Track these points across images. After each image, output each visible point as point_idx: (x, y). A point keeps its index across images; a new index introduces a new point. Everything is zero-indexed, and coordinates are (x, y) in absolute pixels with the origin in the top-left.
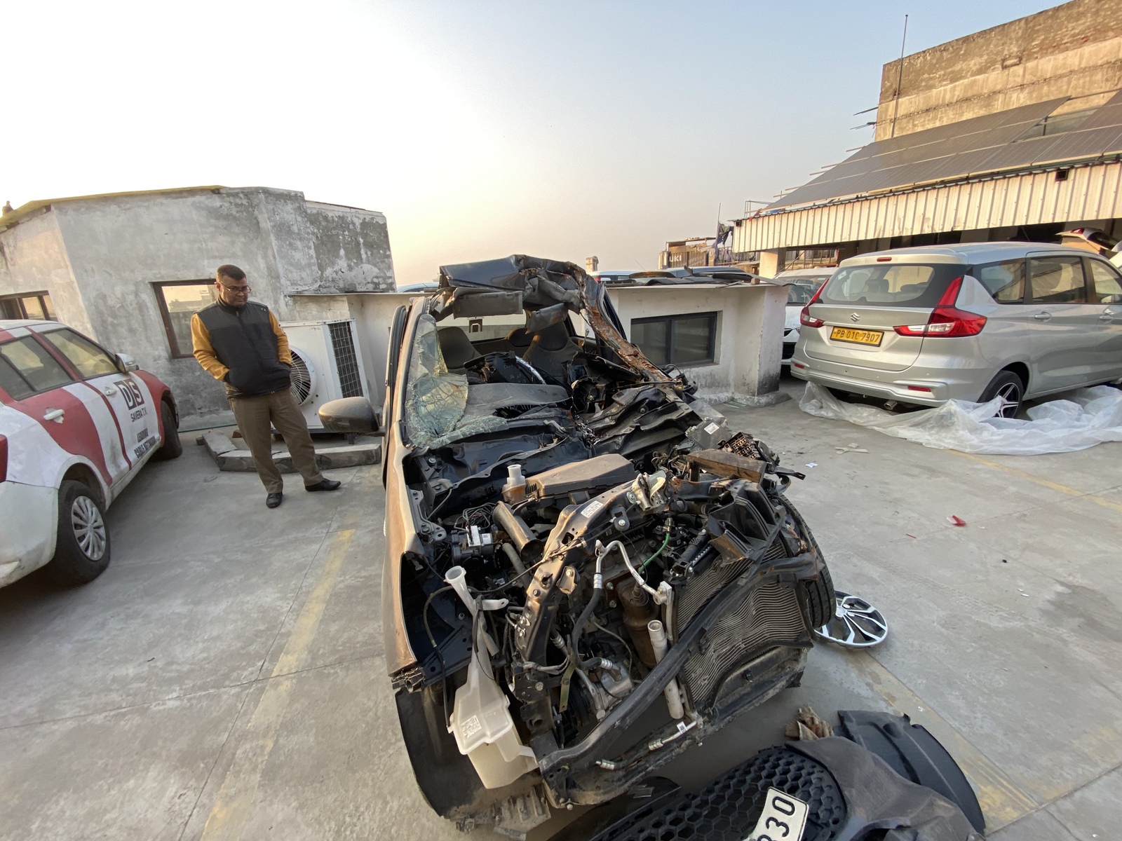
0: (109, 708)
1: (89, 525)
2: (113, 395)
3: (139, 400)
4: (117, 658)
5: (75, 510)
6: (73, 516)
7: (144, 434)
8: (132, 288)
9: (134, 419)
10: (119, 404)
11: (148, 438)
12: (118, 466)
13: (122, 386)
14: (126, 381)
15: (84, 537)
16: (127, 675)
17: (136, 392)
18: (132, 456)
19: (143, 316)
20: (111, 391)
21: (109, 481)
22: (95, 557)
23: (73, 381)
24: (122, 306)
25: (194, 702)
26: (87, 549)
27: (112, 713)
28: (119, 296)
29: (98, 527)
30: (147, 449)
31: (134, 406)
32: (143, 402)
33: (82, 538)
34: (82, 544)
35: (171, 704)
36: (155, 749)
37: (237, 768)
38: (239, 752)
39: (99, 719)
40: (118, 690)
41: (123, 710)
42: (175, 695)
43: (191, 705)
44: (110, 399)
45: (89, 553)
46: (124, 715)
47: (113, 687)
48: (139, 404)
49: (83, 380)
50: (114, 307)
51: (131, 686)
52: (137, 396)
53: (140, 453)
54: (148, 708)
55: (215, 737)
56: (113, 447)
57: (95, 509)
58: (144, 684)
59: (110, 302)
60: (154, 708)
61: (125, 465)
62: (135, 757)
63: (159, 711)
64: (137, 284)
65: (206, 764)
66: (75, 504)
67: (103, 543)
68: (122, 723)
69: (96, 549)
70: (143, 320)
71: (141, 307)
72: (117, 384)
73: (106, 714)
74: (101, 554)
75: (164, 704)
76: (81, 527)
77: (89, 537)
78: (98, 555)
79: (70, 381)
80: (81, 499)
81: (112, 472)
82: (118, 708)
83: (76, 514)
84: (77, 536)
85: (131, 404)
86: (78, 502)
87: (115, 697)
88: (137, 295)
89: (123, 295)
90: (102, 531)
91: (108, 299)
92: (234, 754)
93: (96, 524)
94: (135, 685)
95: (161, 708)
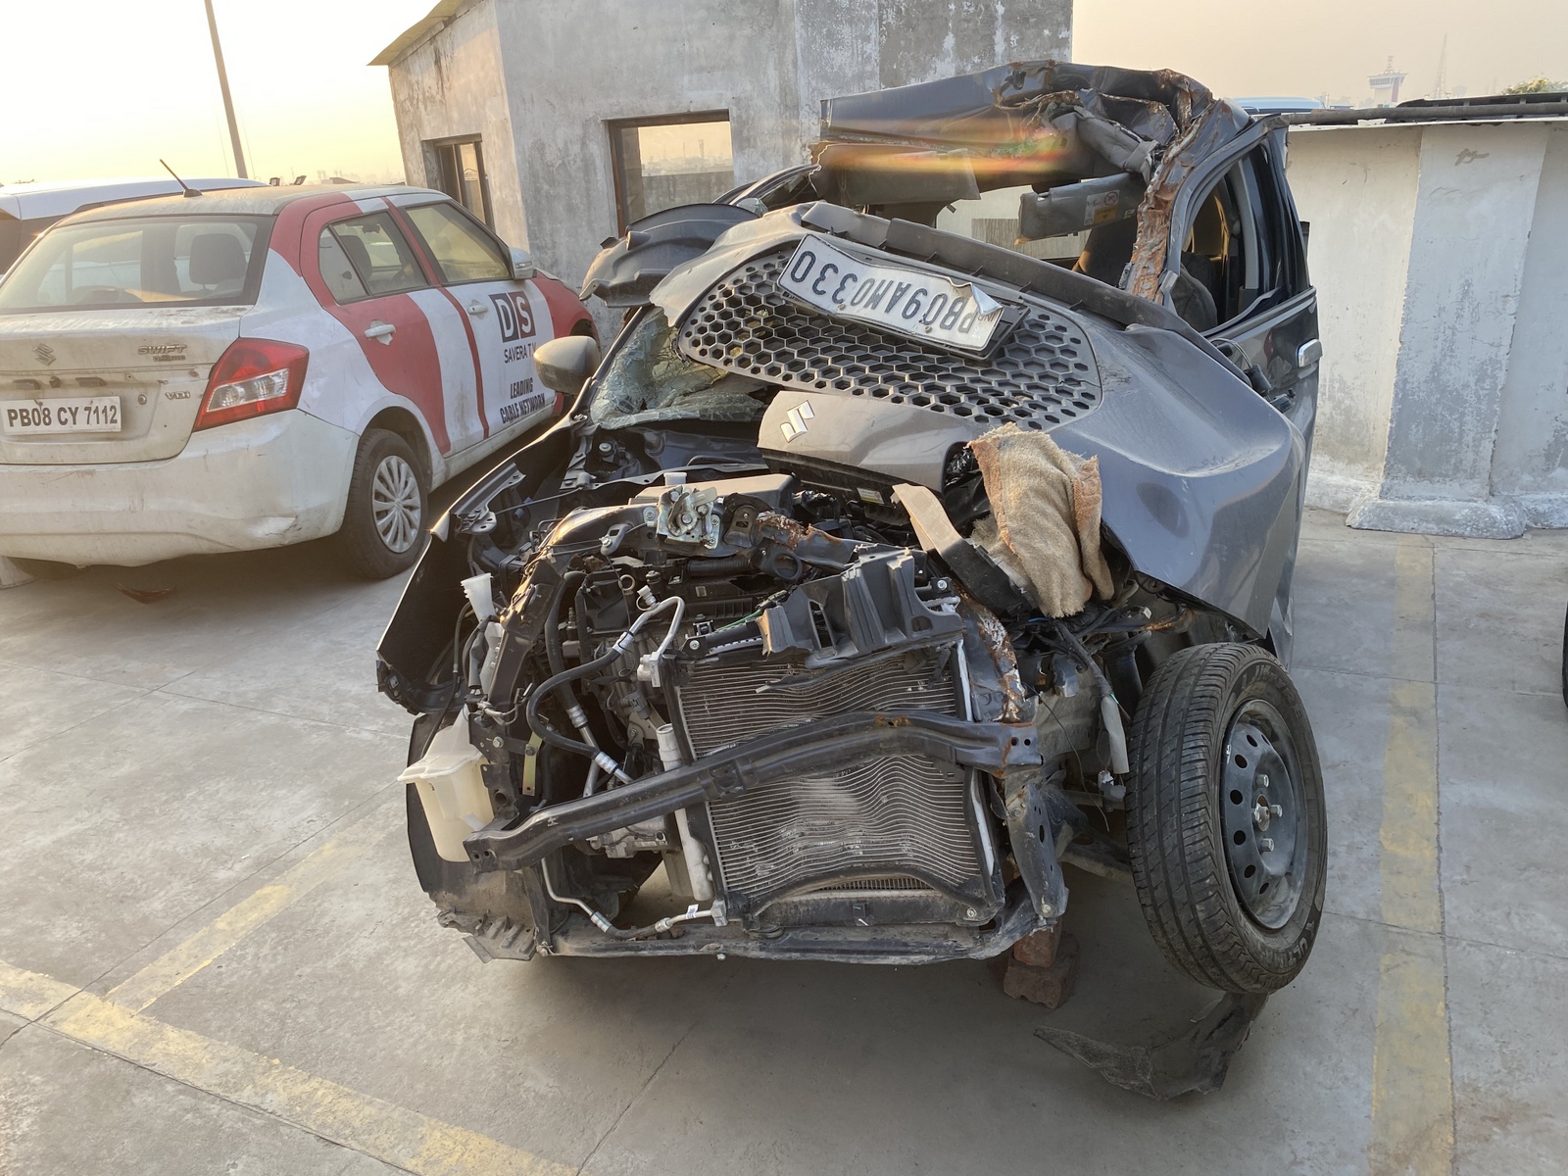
0: (312, 718)
1: (397, 500)
2: (480, 314)
3: (527, 329)
4: (353, 671)
5: (380, 473)
6: (376, 478)
7: (523, 387)
8: (579, 131)
9: (509, 359)
10: (488, 329)
11: (531, 395)
12: (465, 428)
13: (500, 302)
14: (514, 295)
15: (386, 512)
16: (350, 691)
17: (524, 314)
18: (494, 417)
19: (588, 182)
20: (477, 308)
21: (445, 447)
22: (396, 548)
23: (428, 284)
24: (563, 163)
25: (385, 742)
26: (386, 532)
27: (313, 723)
28: (561, 146)
29: (411, 508)
30: (524, 413)
31: (515, 337)
32: (532, 333)
33: (382, 514)
34: (381, 523)
35: (366, 735)
36: (321, 772)
37: (371, 820)
38: (385, 806)
39: (299, 723)
40: (331, 703)
41: (323, 724)
42: (374, 728)
43: (381, 743)
44: (474, 321)
45: (388, 539)
46: (320, 728)
47: (330, 699)
48: (524, 335)
49: (443, 286)
50: (552, 165)
51: (344, 704)
52: (524, 321)
53: (509, 415)
54: (343, 731)
55: (376, 783)
56: (462, 397)
57: (412, 480)
58: (357, 707)
59: (551, 155)
60: (348, 733)
61: (477, 428)
62: (302, 771)
63: (351, 738)
64: (585, 125)
65: (350, 803)
66: (383, 464)
67: (413, 533)
68: (315, 736)
69: (400, 536)
70: (588, 190)
71: (587, 166)
72: (494, 297)
73: (307, 722)
74: (406, 546)
75: (359, 733)
76: (386, 499)
77: (394, 516)
78: (401, 547)
79: (425, 285)
80: (394, 460)
81: (453, 432)
82: (321, 721)
83: (382, 479)
84: (375, 510)
85: (509, 333)
86: (388, 464)
87: (325, 709)
88: (584, 144)
89: (566, 143)
90: (416, 516)
91: (547, 150)
92: (379, 806)
93: (408, 502)
94: (349, 705)
95: (355, 735)
